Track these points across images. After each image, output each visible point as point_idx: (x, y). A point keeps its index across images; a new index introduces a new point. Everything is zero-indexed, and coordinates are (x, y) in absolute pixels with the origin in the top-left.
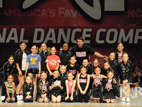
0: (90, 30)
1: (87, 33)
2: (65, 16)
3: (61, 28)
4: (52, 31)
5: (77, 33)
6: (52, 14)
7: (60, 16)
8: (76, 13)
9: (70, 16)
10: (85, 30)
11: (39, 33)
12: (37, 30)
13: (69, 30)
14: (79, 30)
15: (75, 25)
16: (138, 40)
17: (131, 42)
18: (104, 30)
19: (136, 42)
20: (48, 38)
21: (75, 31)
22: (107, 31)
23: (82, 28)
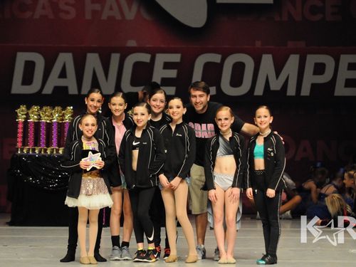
0: (176, 58)
1: (167, 66)
2: (104, 17)
3: (93, 51)
4: (65, 59)
5: (137, 65)
6: (67, 12)
7: (88, 16)
8: (135, 8)
9: (118, 17)
10: (161, 58)
11: (30, 66)
12: (22, 58)
13: (115, 58)
14: (145, 58)
15: (132, 43)
16: (314, 86)
17: (291, 91)
18: (216, 58)
19: (306, 91)
20: (54, 81)
21: (132, 59)
22: (223, 60)
23: (153, 52)
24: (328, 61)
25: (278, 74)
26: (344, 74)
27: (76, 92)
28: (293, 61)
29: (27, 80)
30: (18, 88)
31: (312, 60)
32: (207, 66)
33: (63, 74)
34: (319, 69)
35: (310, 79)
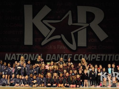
0: (71, 55)
2: (60, 49)
3: (58, 54)
4: (54, 55)
5: (65, 56)
6: (54, 48)
7: (58, 48)
8: (65, 47)
9: (62, 49)
10: (69, 55)
11: (49, 56)
12: (48, 55)
13: (62, 55)
14: (67, 55)
15: (65, 53)
16: (93, 59)
17: (89, 60)
18: (78, 55)
19: (91, 60)
20: (52, 58)
21: (64, 55)
22: (79, 55)
23: (68, 54)
24: (95, 55)
25: (87, 57)
26: (97, 57)
27: (56, 60)
28: (90, 55)
29: (48, 58)
30: (47, 59)
31: (92, 55)
32: (76, 56)
33: (54, 57)
34: (94, 56)
35: (92, 58)
